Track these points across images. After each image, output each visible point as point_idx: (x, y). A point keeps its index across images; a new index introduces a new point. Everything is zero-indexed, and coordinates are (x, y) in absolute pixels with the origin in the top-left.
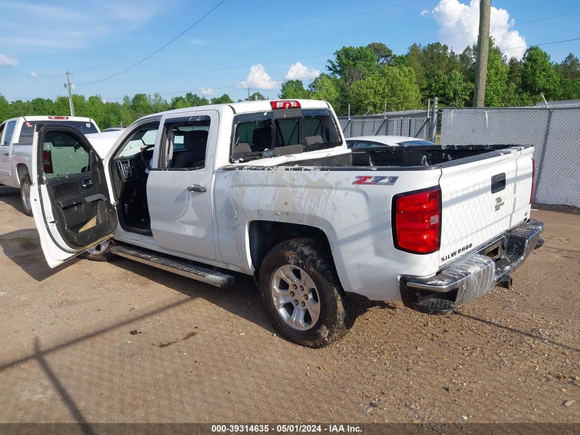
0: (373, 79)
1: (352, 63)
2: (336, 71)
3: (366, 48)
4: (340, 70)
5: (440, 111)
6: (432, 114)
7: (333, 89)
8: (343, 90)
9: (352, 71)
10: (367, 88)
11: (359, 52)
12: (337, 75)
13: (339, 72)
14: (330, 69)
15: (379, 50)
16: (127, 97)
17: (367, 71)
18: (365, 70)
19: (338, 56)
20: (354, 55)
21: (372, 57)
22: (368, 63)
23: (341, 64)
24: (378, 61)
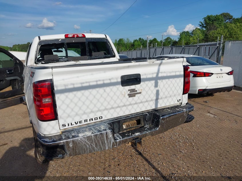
0: (221, 30)
1: (211, 22)
2: (204, 27)
3: (219, 15)
4: (206, 26)
5: (224, 42)
6: (220, 44)
7: (201, 35)
8: (206, 35)
9: (211, 26)
10: (217, 34)
11: (215, 17)
12: (203, 28)
13: (205, 27)
14: (200, 26)
15: (226, 16)
16: (116, 40)
17: (219, 26)
18: (218, 25)
19: (205, 20)
20: (213, 19)
21: (222, 20)
22: (220, 22)
23: (206, 23)
24: (225, 21)
